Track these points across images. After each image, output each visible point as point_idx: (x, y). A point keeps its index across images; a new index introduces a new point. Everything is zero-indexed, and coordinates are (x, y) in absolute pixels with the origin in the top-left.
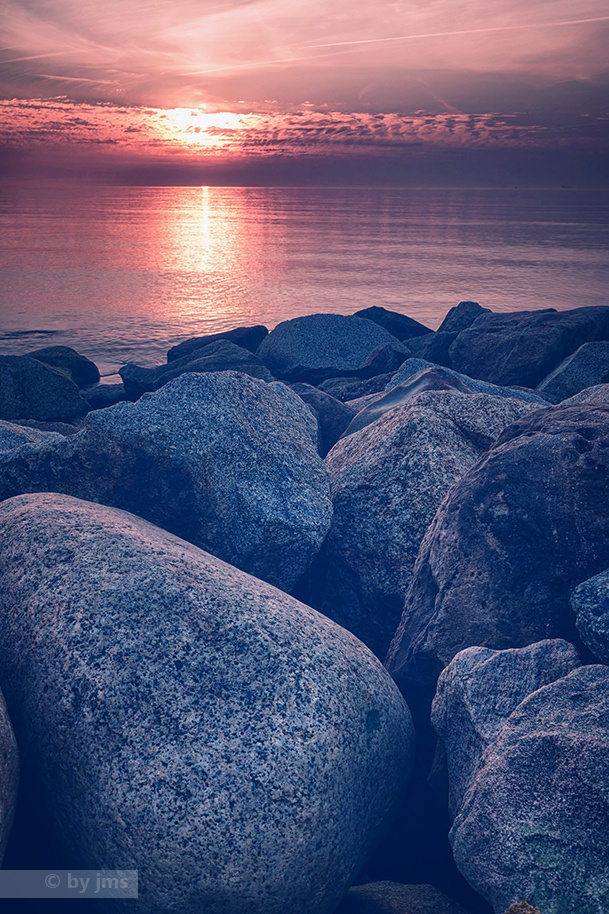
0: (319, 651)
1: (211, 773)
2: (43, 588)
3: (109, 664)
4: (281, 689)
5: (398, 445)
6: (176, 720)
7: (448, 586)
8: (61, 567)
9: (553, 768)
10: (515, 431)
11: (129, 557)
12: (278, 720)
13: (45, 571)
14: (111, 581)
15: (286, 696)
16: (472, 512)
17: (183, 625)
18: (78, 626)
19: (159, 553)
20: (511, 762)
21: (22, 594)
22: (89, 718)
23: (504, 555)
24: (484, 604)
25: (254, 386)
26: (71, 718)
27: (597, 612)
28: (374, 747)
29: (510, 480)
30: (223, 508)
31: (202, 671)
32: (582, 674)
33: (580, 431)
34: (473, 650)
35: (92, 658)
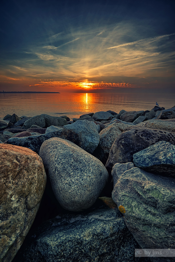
0: (93, 163)
1: (74, 182)
2: (52, 152)
3: (60, 164)
4: (86, 169)
5: (110, 131)
6: (70, 174)
7: (115, 153)
8: (55, 149)
9: (128, 184)
10: (126, 130)
11: (65, 147)
12: (85, 174)
13: (53, 150)
14: (62, 152)
15: (87, 170)
16: (119, 142)
17: (72, 159)
18: (56, 158)
19: (70, 147)
20: (121, 182)
21: (49, 153)
22: (57, 173)
23: (123, 149)
24: (120, 156)
25: (88, 122)
26: (54, 173)
27: (136, 159)
28: (101, 178)
29: (124, 137)
30: (83, 140)
31: (74, 166)
32: (133, 169)
33: (135, 130)
34: (118, 163)
35: (58, 163)
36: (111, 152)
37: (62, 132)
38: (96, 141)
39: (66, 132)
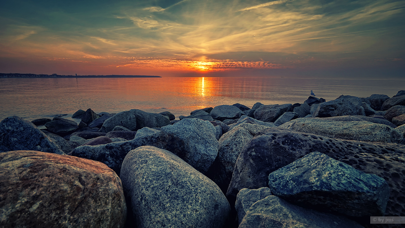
0: (203, 188)
1: (171, 220)
2: (139, 169)
3: (150, 189)
4: (191, 198)
5: (235, 136)
6: (165, 205)
7: (241, 172)
8: (144, 164)
9: (259, 224)
10: (259, 134)
11: (159, 161)
12: (190, 207)
13: (140, 165)
14: (154, 168)
15: (192, 200)
16: (247, 154)
17: (169, 180)
18: (144, 180)
19: (168, 162)
20: (248, 221)
21: (135, 171)
22: (144, 203)
23: (254, 165)
24: (249, 177)
25: (201, 121)
26: (140, 203)
27: (273, 181)
28: (216, 214)
29: (256, 146)
30: (191, 150)
31: (173, 192)
32: (269, 198)
33: (273, 134)
34: (245, 189)
35: (147, 188)
36: (236, 170)
37: (158, 137)
38: (213, 152)
39: (165, 137)
